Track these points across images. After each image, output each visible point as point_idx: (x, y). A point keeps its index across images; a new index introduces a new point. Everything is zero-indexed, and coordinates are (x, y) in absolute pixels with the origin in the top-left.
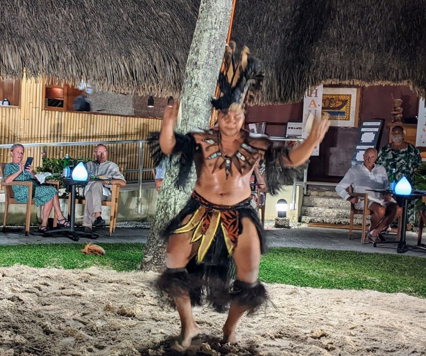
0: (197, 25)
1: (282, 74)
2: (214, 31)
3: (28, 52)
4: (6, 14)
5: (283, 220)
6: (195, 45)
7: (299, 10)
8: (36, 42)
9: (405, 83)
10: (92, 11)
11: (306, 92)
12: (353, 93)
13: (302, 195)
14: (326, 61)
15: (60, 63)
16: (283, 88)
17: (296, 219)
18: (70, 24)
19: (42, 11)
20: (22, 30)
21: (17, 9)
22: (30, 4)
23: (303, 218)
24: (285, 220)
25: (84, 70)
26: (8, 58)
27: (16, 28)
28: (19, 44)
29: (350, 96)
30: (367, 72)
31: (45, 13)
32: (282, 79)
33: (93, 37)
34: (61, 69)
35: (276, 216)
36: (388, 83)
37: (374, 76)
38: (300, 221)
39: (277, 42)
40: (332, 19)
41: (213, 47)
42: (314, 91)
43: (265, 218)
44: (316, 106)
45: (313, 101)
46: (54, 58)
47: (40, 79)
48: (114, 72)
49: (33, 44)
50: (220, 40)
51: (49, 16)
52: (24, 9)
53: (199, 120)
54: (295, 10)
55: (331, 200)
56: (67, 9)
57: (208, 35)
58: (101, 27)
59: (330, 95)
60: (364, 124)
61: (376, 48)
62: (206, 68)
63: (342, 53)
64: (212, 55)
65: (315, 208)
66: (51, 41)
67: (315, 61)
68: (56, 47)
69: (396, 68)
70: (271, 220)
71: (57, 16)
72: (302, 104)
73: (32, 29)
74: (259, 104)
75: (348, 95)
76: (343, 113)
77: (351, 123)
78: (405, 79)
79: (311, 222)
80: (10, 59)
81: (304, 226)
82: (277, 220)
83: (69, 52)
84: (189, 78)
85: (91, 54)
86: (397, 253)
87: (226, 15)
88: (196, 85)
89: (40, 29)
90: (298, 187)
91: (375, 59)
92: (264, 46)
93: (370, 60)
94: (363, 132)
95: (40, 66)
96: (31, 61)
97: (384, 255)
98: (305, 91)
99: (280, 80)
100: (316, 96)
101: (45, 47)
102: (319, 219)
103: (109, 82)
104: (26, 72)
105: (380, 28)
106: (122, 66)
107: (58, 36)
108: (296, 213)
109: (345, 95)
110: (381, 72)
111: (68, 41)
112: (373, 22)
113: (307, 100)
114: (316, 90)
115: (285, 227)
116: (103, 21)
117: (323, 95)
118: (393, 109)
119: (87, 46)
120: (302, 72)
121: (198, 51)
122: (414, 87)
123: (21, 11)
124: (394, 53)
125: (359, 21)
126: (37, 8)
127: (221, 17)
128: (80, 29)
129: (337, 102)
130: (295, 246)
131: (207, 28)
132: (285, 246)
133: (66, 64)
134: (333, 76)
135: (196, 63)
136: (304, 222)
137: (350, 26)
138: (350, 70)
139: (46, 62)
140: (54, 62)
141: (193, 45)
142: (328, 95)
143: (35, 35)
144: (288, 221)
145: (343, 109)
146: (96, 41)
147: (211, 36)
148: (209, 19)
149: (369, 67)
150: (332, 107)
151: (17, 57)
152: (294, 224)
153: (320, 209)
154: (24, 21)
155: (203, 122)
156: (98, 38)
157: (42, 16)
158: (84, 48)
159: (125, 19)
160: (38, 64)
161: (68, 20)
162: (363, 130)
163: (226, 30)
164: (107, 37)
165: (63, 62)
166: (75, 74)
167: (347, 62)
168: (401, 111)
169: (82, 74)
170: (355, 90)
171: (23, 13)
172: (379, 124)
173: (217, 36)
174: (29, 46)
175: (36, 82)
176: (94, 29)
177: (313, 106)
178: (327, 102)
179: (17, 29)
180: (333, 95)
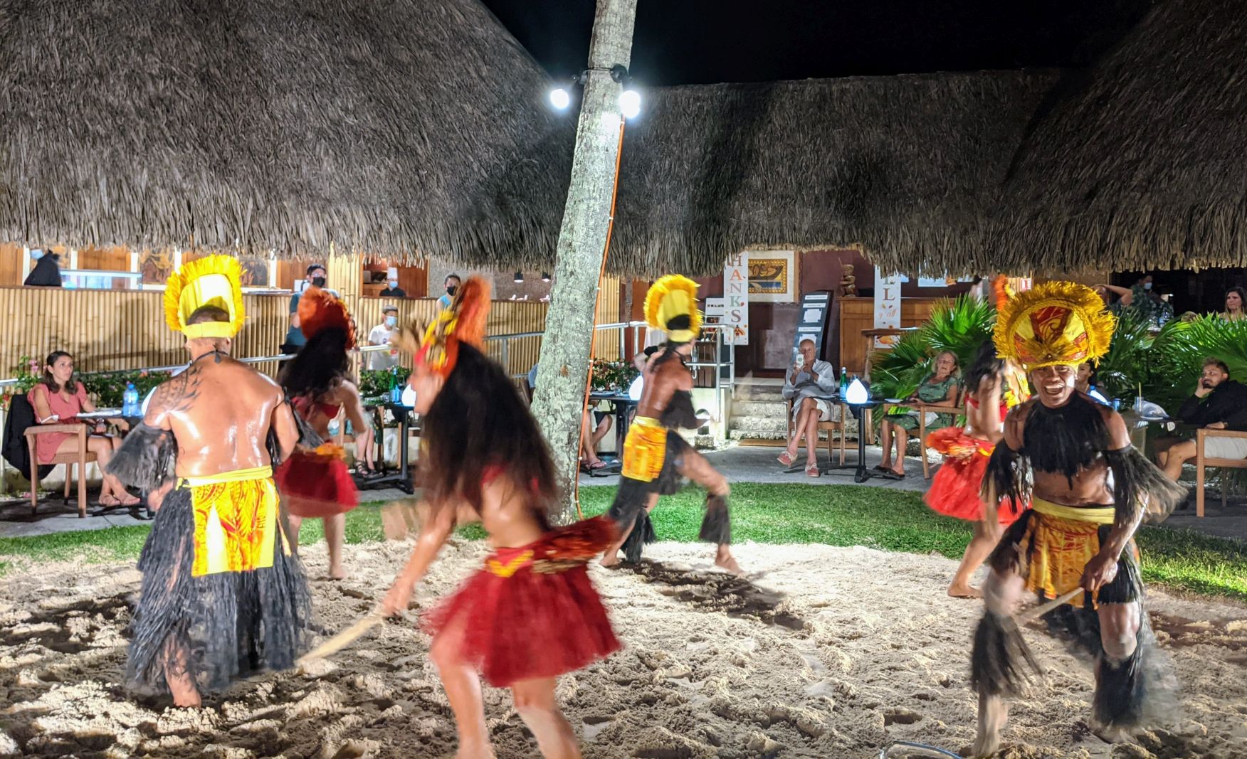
0: (570, 193)
1: (692, 238)
2: (592, 202)
3: (337, 221)
4: (305, 169)
5: (704, 439)
6: (567, 220)
7: (712, 152)
8: (349, 206)
9: (854, 247)
10: (428, 160)
11: (726, 262)
12: (791, 256)
13: (729, 400)
14: (749, 220)
15: (384, 234)
16: (695, 258)
17: (723, 435)
18: (397, 179)
19: (357, 161)
20: (327, 190)
21: (319, 160)
22: (338, 153)
23: (733, 433)
24: (708, 438)
25: (419, 242)
26: (307, 230)
27: (318, 187)
28: (323, 209)
29: (786, 261)
30: (803, 233)
31: (361, 165)
32: (693, 245)
33: (433, 195)
34: (385, 242)
36: (831, 247)
37: (812, 239)
38: (728, 437)
39: (683, 196)
40: (755, 165)
41: (592, 223)
42: (737, 259)
44: (740, 278)
45: (736, 271)
46: (375, 228)
47: (354, 256)
48: (463, 242)
49: (343, 208)
50: (601, 214)
51: (367, 169)
52: (331, 161)
53: (578, 319)
54: (706, 152)
55: (768, 405)
56: (393, 158)
57: (585, 207)
58: (442, 180)
59: (759, 261)
60: (807, 298)
61: (813, 202)
62: (584, 250)
63: (770, 209)
64: (591, 233)
65: (748, 418)
66: (371, 204)
67: (734, 221)
68: (378, 212)
69: (841, 227)
71: (378, 168)
72: (721, 278)
73: (343, 187)
75: (782, 260)
77: (789, 297)
78: (853, 241)
79: (742, 438)
80: (310, 232)
81: (734, 445)
82: (697, 438)
83: (396, 218)
84: (562, 264)
85: (428, 219)
87: (607, 180)
88: (572, 273)
89: (354, 188)
90: (723, 391)
91: (813, 215)
92: (667, 201)
93: (806, 219)
94: (806, 309)
95: (355, 239)
96: (342, 233)
98: (723, 260)
99: (690, 247)
100: (740, 265)
101: (361, 213)
102: (753, 434)
103: (456, 257)
104: (334, 247)
105: (816, 175)
107: (380, 197)
108: (723, 426)
109: (779, 260)
110: (820, 233)
111: (395, 201)
112: (807, 167)
113: (728, 271)
114: (740, 257)
115: (709, 448)
116: (444, 173)
117: (750, 260)
118: (843, 278)
119: (422, 209)
120: (718, 236)
121: (572, 228)
122: (865, 252)
123: (325, 164)
124: (836, 208)
125: (790, 166)
126: (349, 159)
127: (601, 184)
128: (412, 185)
129: (770, 269)
131: (582, 197)
133: (392, 234)
134: (759, 240)
135: (570, 244)
136: (733, 439)
137: (778, 173)
138: (781, 231)
139: (363, 233)
140: (375, 232)
141: (566, 220)
142: (756, 261)
143: (347, 197)
144: (712, 439)
145: (778, 279)
146: (435, 200)
147: (588, 207)
148: (586, 186)
149: (805, 227)
150: (762, 276)
151: (321, 228)
152: (720, 443)
153: (754, 419)
154: (330, 178)
155: (584, 322)
156: (438, 197)
157: (357, 169)
158: (418, 212)
159: (476, 170)
160: (351, 236)
161: (394, 172)
162: (805, 306)
163: (609, 200)
164: (451, 195)
165: (389, 233)
166: (405, 248)
167: (777, 221)
168: (853, 281)
169: (416, 247)
170: (792, 253)
171: (328, 166)
172: (825, 297)
173: (597, 207)
174: (338, 212)
175: (350, 261)
176: (433, 183)
177: (737, 278)
178: (756, 270)
179: (321, 189)
180: (763, 260)
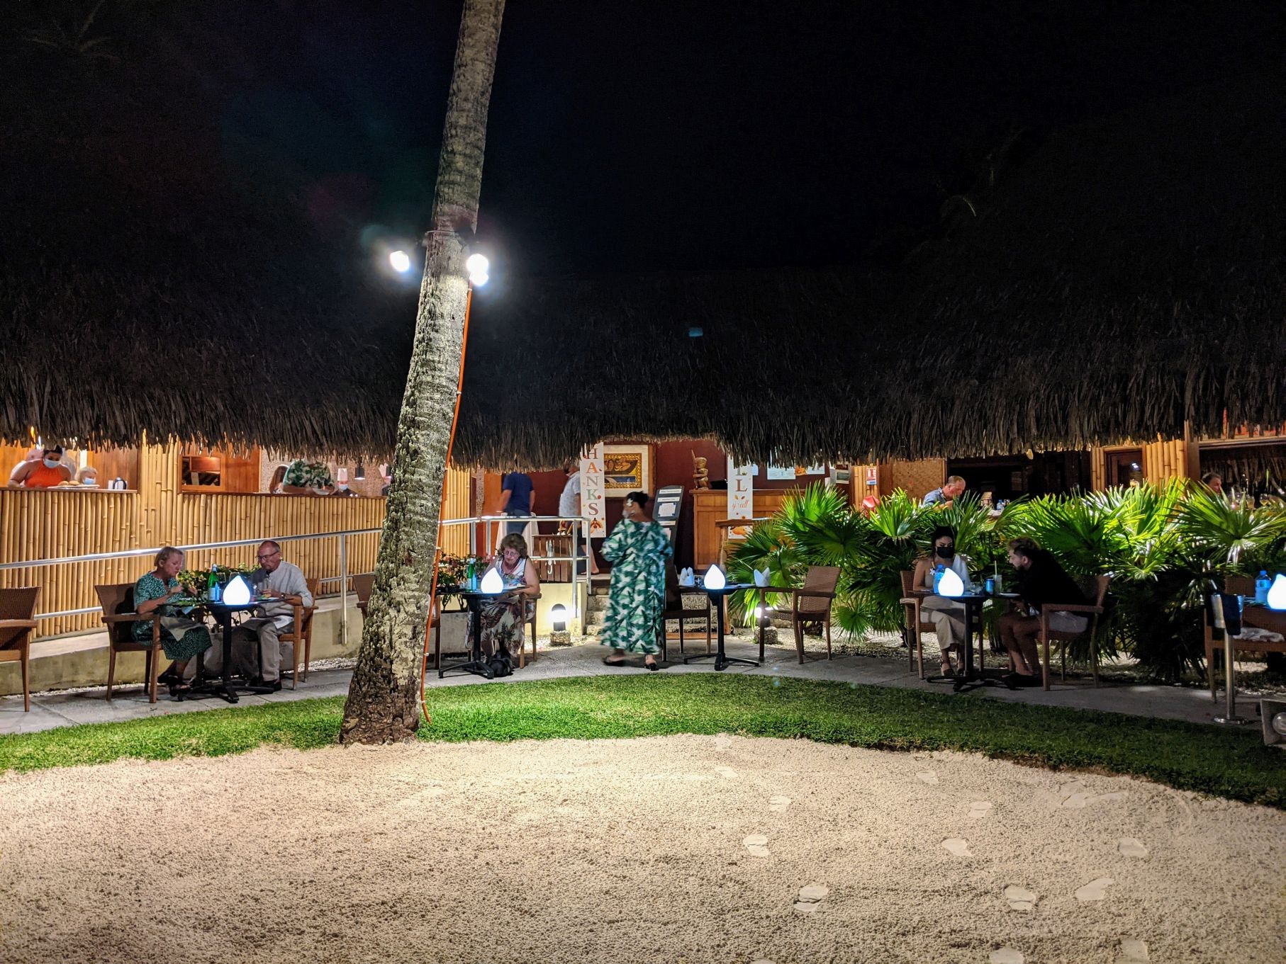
1: (547, 429)
2: (437, 373)
3: (150, 407)
5: (561, 635)
7: (564, 342)
8: (164, 391)
9: (707, 437)
10: (257, 343)
12: (644, 451)
13: (586, 596)
14: (604, 410)
15: (204, 422)
16: (549, 449)
17: (579, 631)
18: (220, 362)
21: (130, 340)
23: (590, 628)
24: (564, 634)
27: (129, 369)
28: (134, 394)
29: (640, 454)
30: (658, 423)
31: (179, 346)
32: (547, 435)
33: (260, 381)
34: (206, 430)
35: (551, 629)
36: (685, 438)
37: (667, 430)
38: (585, 633)
39: (536, 386)
42: (592, 451)
43: (538, 633)
44: (596, 472)
45: (592, 464)
47: (171, 447)
48: (295, 432)
49: (158, 393)
51: (186, 351)
52: (143, 340)
53: (424, 502)
54: (558, 341)
56: (216, 339)
57: (429, 379)
58: (272, 365)
59: (614, 455)
60: (661, 492)
61: (667, 392)
63: (625, 398)
66: (190, 389)
67: (589, 411)
68: (198, 398)
69: (695, 418)
70: (545, 636)
71: (199, 350)
74: (519, 472)
75: (637, 454)
76: (633, 479)
78: (706, 432)
81: (590, 640)
82: (553, 635)
83: (219, 403)
84: (404, 442)
86: (715, 672)
87: (454, 350)
88: (415, 451)
90: (579, 585)
92: (519, 391)
93: (660, 408)
94: (661, 503)
97: (698, 675)
98: (579, 451)
99: (544, 438)
100: (595, 458)
101: (178, 398)
103: (287, 447)
104: (147, 436)
105: (670, 365)
106: (307, 423)
107: (200, 381)
108: (579, 622)
109: (634, 454)
110: (675, 423)
112: (661, 358)
114: (595, 450)
115: (565, 645)
116: (275, 357)
117: (605, 455)
118: (695, 471)
120: (573, 427)
121: (415, 402)
122: (718, 442)
123: (137, 343)
124: (690, 398)
125: (643, 357)
128: (237, 370)
129: (624, 464)
130: (578, 675)
132: (563, 676)
134: (614, 432)
136: (590, 634)
137: (632, 363)
138: (637, 420)
142: (611, 455)
143: (162, 381)
144: (569, 635)
145: (633, 473)
146: (264, 386)
147: (433, 379)
148: (430, 357)
149: (660, 417)
152: (577, 639)
154: (142, 360)
156: (267, 382)
157: (174, 351)
159: (310, 354)
161: (217, 355)
162: (660, 500)
164: (281, 381)
167: (632, 411)
168: (706, 474)
170: (646, 447)
171: (141, 347)
172: (679, 491)
173: (443, 379)
174: (151, 397)
175: (167, 451)
176: (262, 368)
177: (593, 471)
178: (611, 464)
179: (132, 372)
180: (617, 455)
